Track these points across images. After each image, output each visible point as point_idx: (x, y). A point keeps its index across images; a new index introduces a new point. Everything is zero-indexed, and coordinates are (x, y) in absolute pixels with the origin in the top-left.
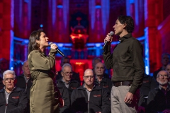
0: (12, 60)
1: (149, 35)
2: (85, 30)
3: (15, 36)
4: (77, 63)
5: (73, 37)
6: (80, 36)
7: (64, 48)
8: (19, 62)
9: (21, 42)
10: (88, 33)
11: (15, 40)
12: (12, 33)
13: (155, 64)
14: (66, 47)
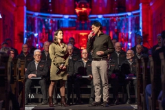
0: (25, 31)
1: (143, 10)
2: (88, 5)
3: (27, 10)
4: (81, 34)
5: (77, 11)
6: (84, 9)
7: (70, 19)
8: (31, 33)
9: (32, 15)
10: (91, 7)
11: (27, 14)
12: (25, 8)
13: (148, 35)
14: (72, 18)
